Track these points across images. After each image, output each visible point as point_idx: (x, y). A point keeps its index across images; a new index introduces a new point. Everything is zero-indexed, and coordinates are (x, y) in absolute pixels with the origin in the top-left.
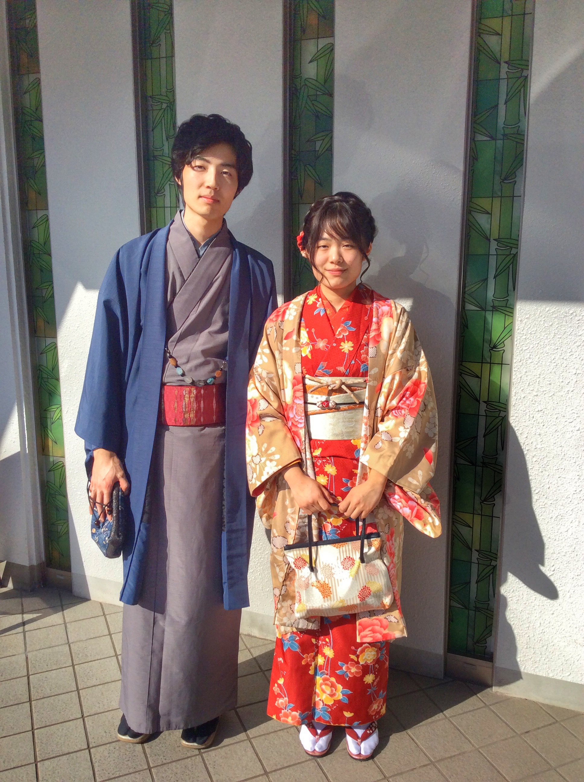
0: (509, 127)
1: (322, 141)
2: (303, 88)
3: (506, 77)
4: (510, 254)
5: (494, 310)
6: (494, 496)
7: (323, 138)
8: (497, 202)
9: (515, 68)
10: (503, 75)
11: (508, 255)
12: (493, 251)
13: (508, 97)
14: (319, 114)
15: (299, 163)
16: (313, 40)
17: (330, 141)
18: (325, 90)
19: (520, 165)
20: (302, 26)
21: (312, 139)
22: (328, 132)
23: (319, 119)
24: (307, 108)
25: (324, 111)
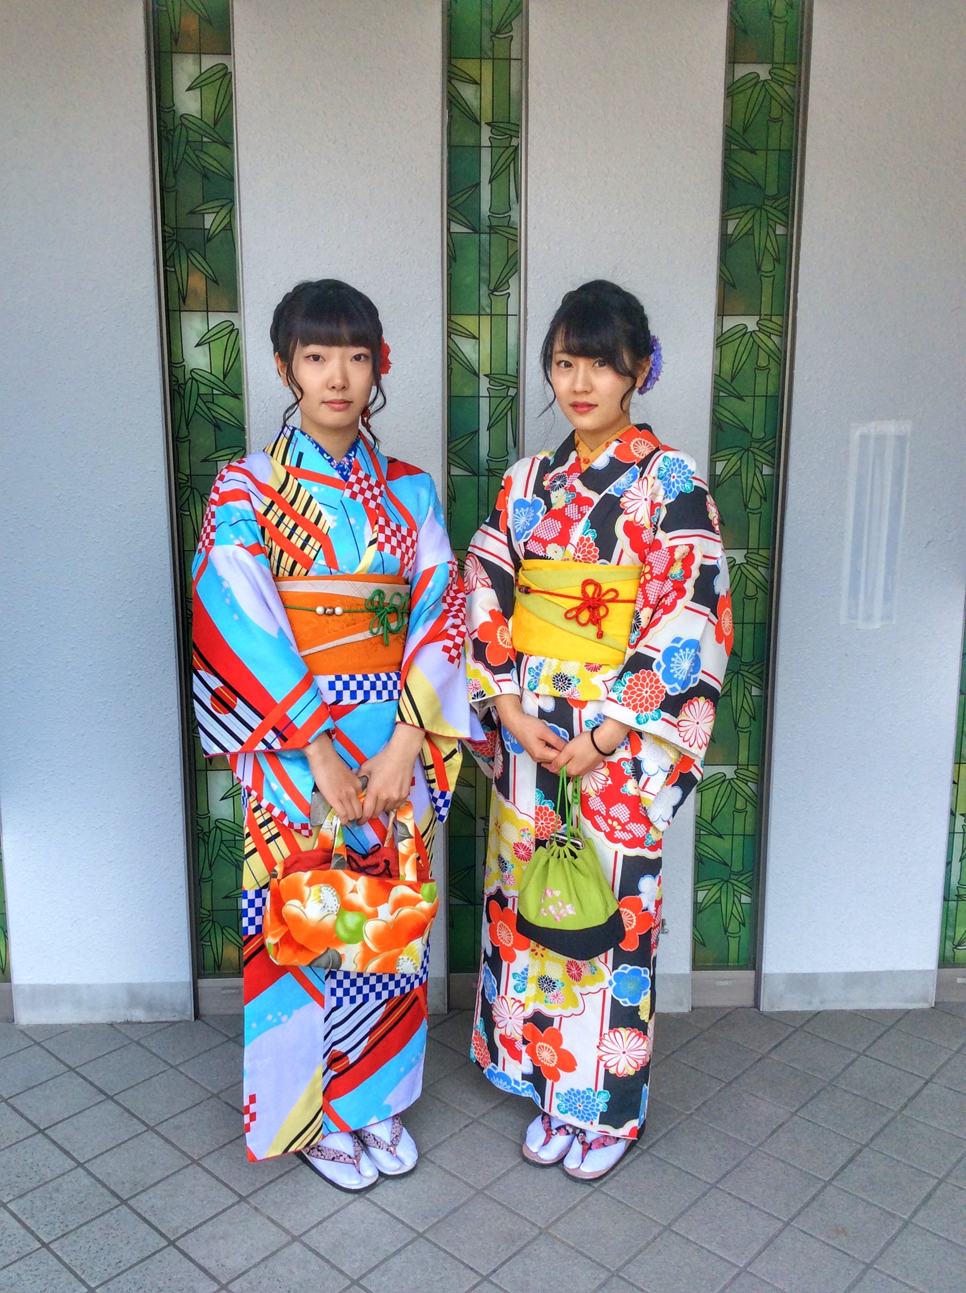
0: (496, 215)
1: (214, 215)
2: (178, 130)
3: (489, 145)
4: (507, 396)
5: (490, 474)
7: (217, 210)
8: (485, 321)
9: (501, 134)
10: (485, 141)
11: (505, 398)
12: (484, 392)
13: (493, 175)
14: (206, 170)
15: (177, 247)
16: (191, 56)
17: (228, 216)
18: (216, 136)
19: (513, 271)
20: (171, 29)
21: (198, 209)
22: (225, 202)
23: (208, 179)
24: (185, 159)
25: (217, 169)
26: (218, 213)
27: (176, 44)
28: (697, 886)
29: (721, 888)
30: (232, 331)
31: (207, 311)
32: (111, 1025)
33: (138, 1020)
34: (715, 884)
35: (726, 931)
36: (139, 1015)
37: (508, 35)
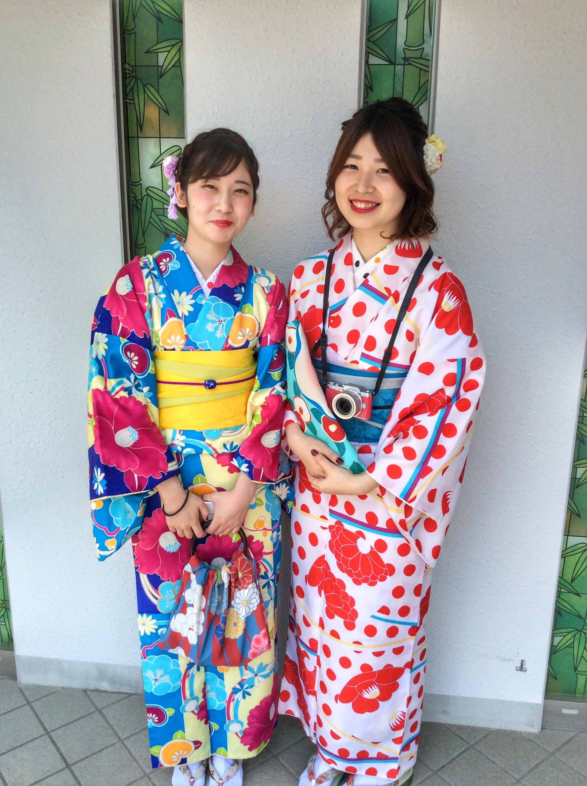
0: (410, 48)
1: (168, 52)
7: (169, 49)
13: (410, 10)
14: (160, 14)
15: (136, 81)
17: (178, 53)
19: (423, 99)
21: (153, 48)
22: (174, 42)
23: (161, 22)
24: (143, 5)
25: (169, 12)
26: (169, 51)
28: (554, 632)
29: (575, 636)
31: (160, 138)
32: (85, 691)
33: (105, 689)
34: (569, 632)
35: (576, 669)
36: (105, 686)
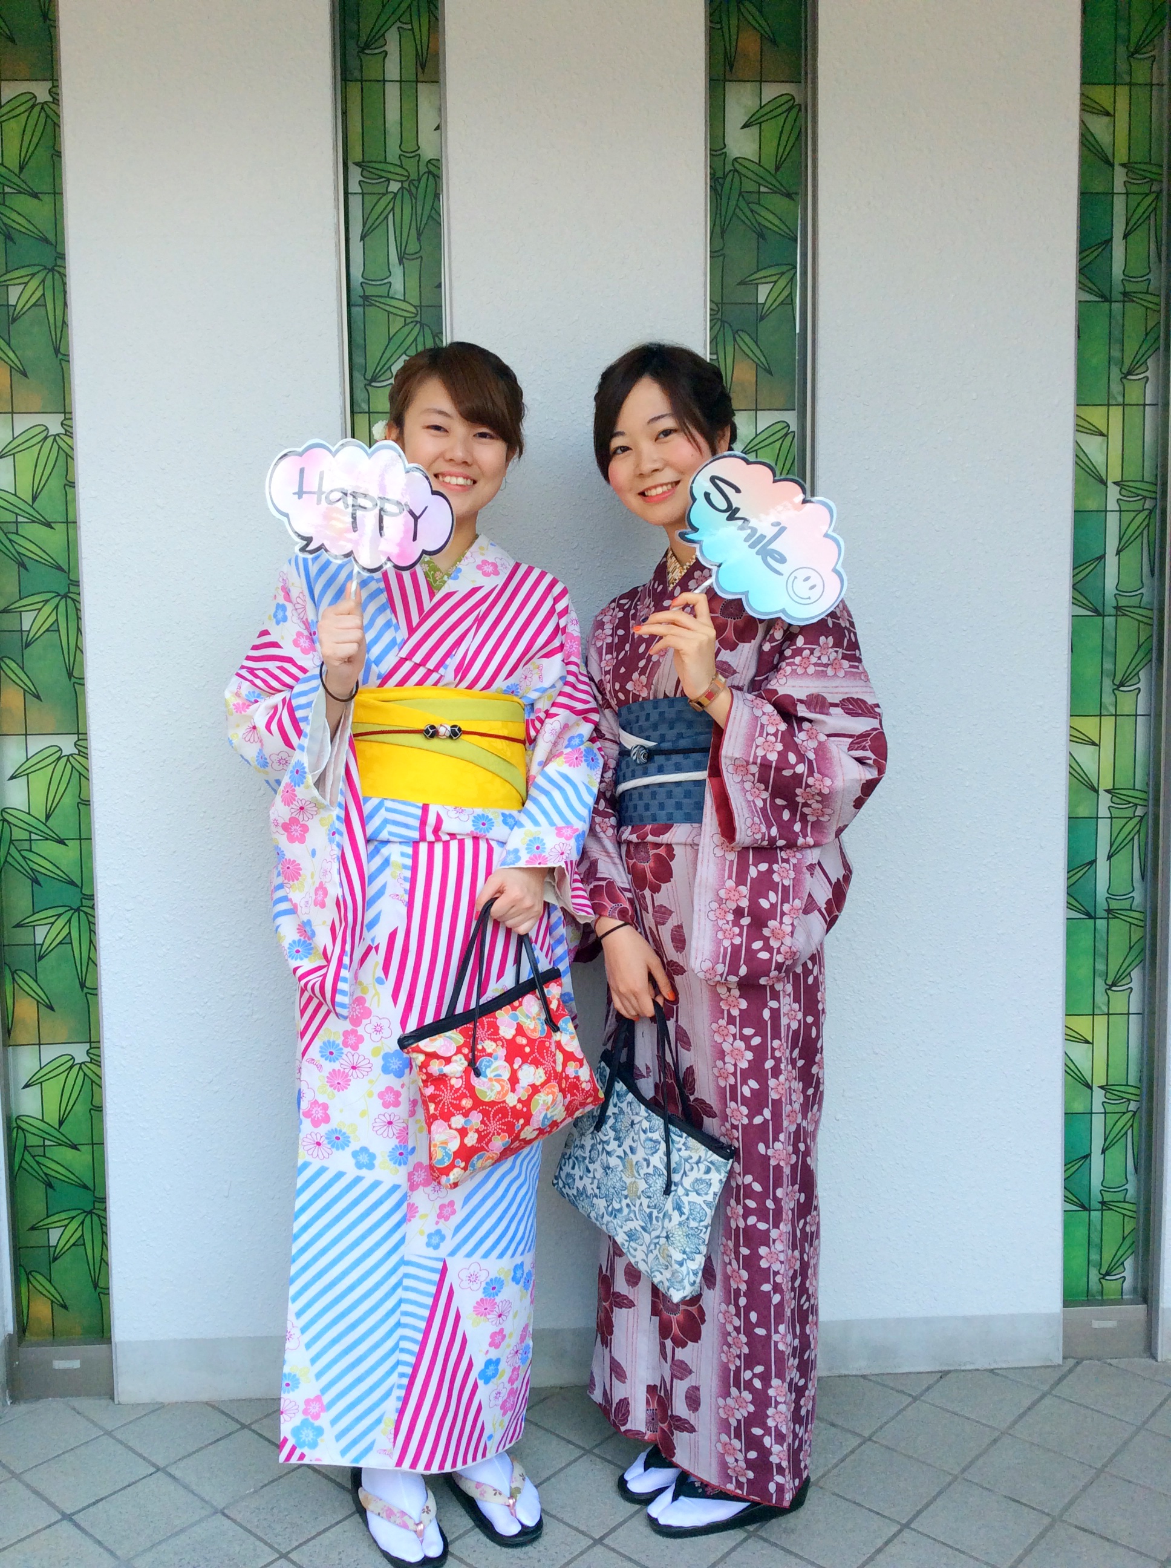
0: (1132, 279)
1: (772, 285)
2: (729, 179)
3: (1125, 191)
4: (1143, 511)
5: (1119, 613)
6: (1129, 974)
7: (774, 278)
9: (1139, 177)
10: (1119, 187)
11: (1140, 513)
12: (1112, 505)
13: (1128, 228)
14: (765, 230)
15: (722, 326)
16: (748, 85)
17: (789, 286)
18: (777, 185)
19: (1153, 348)
20: (726, 52)
21: (750, 278)
22: (785, 268)
23: (764, 239)
24: (738, 217)
25: (776, 226)
26: (775, 282)
27: (731, 70)
30: (786, 435)
31: (756, 410)
37: (1152, 53)
